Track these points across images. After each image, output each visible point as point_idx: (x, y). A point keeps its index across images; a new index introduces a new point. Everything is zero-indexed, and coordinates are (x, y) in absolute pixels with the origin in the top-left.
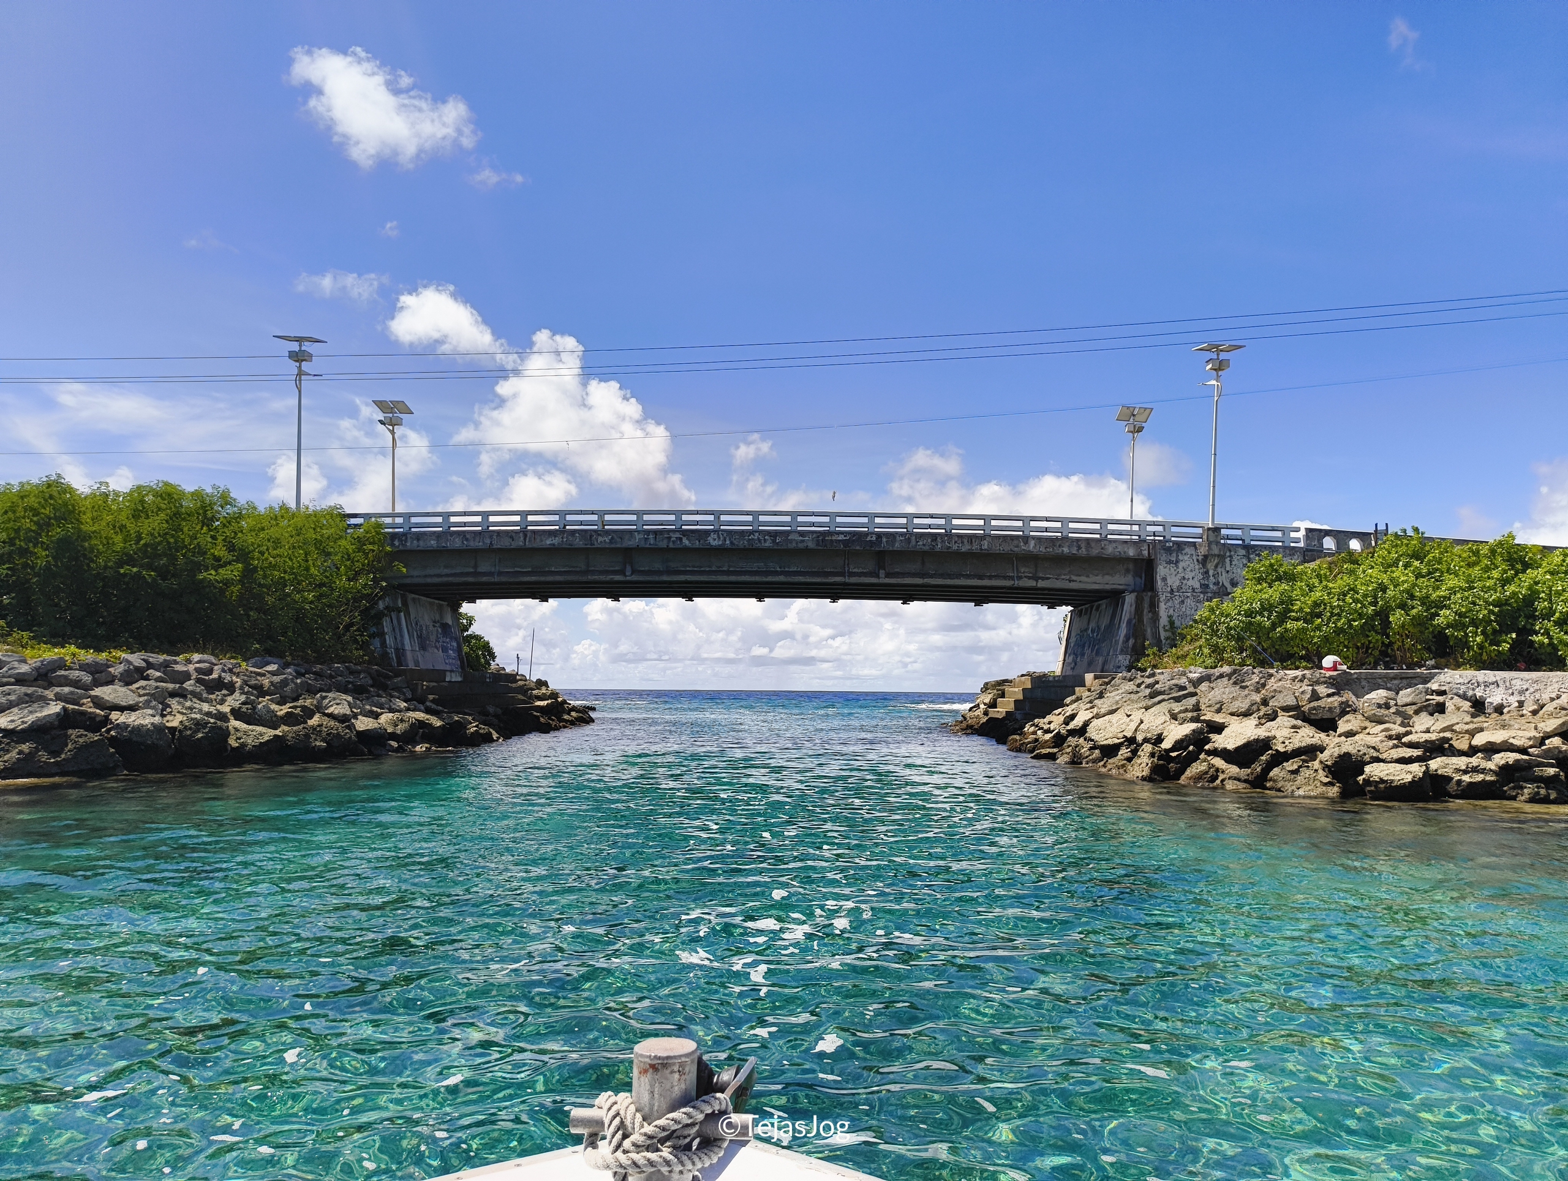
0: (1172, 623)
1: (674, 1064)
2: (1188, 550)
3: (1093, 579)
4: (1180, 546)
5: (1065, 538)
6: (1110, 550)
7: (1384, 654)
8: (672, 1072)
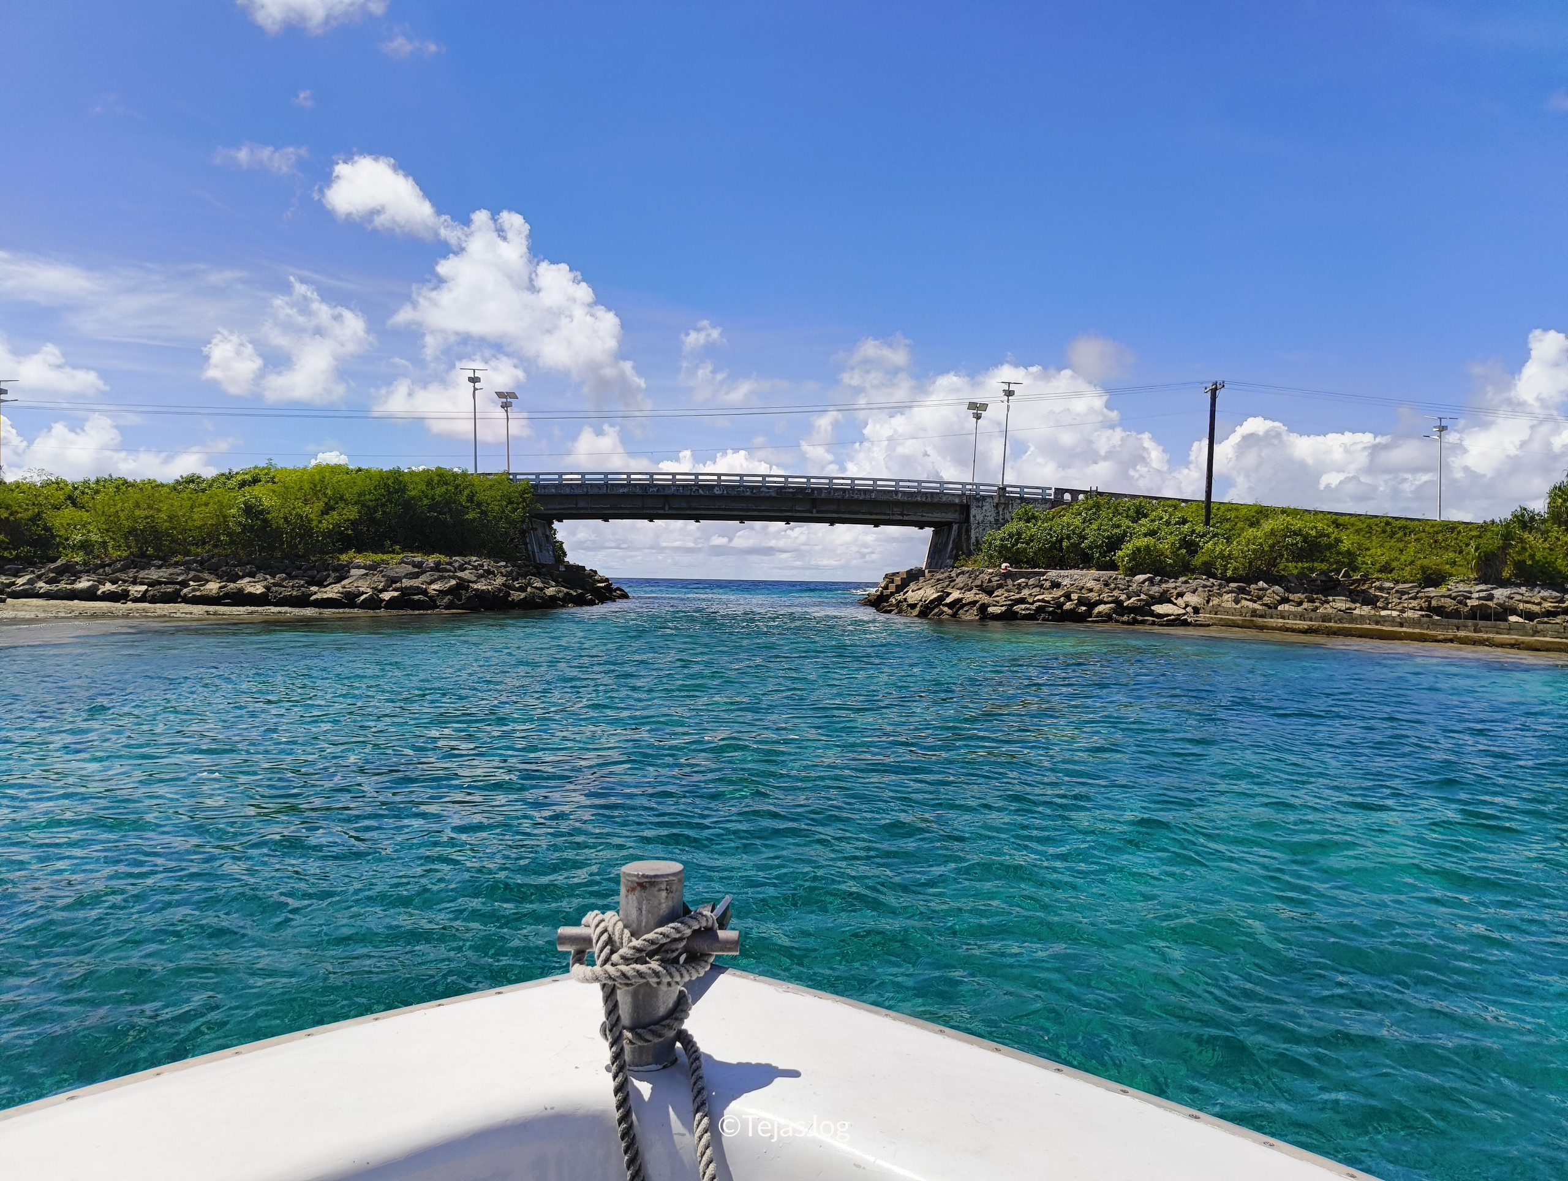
0: (977, 541)
1: (662, 882)
2: (988, 500)
3: (936, 515)
4: (984, 498)
5: (919, 492)
6: (944, 499)
7: (1060, 560)
8: (660, 890)
